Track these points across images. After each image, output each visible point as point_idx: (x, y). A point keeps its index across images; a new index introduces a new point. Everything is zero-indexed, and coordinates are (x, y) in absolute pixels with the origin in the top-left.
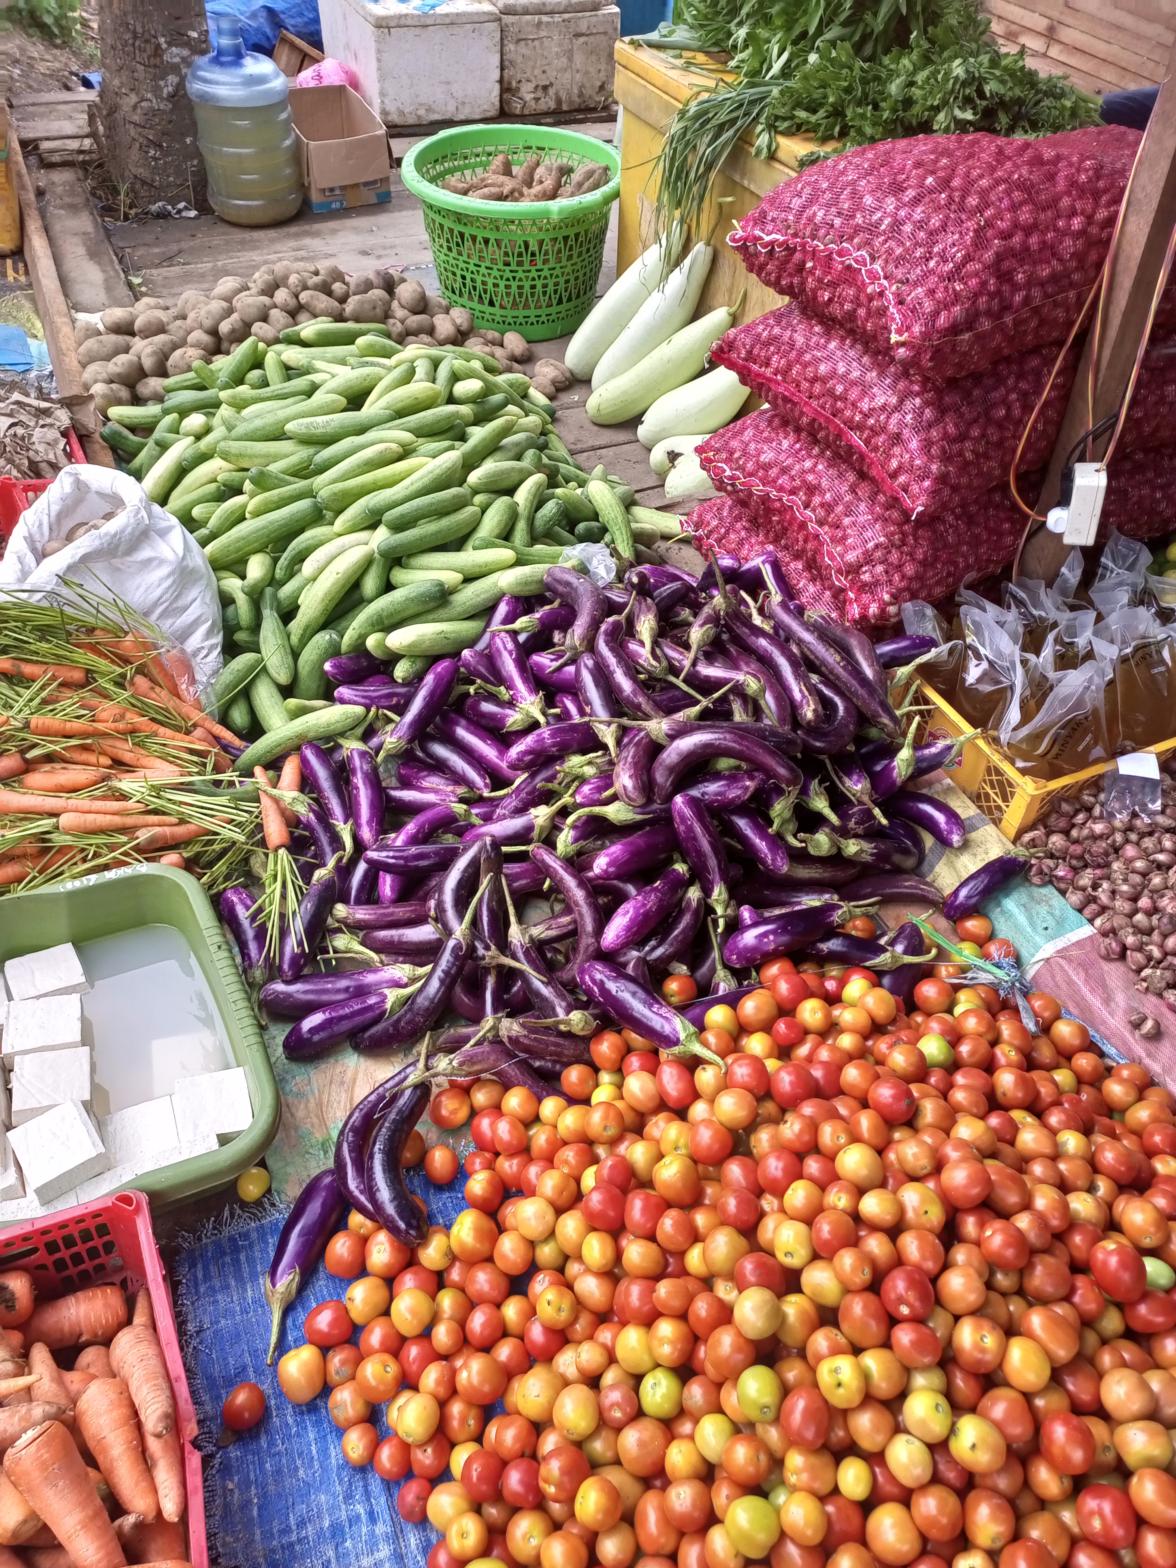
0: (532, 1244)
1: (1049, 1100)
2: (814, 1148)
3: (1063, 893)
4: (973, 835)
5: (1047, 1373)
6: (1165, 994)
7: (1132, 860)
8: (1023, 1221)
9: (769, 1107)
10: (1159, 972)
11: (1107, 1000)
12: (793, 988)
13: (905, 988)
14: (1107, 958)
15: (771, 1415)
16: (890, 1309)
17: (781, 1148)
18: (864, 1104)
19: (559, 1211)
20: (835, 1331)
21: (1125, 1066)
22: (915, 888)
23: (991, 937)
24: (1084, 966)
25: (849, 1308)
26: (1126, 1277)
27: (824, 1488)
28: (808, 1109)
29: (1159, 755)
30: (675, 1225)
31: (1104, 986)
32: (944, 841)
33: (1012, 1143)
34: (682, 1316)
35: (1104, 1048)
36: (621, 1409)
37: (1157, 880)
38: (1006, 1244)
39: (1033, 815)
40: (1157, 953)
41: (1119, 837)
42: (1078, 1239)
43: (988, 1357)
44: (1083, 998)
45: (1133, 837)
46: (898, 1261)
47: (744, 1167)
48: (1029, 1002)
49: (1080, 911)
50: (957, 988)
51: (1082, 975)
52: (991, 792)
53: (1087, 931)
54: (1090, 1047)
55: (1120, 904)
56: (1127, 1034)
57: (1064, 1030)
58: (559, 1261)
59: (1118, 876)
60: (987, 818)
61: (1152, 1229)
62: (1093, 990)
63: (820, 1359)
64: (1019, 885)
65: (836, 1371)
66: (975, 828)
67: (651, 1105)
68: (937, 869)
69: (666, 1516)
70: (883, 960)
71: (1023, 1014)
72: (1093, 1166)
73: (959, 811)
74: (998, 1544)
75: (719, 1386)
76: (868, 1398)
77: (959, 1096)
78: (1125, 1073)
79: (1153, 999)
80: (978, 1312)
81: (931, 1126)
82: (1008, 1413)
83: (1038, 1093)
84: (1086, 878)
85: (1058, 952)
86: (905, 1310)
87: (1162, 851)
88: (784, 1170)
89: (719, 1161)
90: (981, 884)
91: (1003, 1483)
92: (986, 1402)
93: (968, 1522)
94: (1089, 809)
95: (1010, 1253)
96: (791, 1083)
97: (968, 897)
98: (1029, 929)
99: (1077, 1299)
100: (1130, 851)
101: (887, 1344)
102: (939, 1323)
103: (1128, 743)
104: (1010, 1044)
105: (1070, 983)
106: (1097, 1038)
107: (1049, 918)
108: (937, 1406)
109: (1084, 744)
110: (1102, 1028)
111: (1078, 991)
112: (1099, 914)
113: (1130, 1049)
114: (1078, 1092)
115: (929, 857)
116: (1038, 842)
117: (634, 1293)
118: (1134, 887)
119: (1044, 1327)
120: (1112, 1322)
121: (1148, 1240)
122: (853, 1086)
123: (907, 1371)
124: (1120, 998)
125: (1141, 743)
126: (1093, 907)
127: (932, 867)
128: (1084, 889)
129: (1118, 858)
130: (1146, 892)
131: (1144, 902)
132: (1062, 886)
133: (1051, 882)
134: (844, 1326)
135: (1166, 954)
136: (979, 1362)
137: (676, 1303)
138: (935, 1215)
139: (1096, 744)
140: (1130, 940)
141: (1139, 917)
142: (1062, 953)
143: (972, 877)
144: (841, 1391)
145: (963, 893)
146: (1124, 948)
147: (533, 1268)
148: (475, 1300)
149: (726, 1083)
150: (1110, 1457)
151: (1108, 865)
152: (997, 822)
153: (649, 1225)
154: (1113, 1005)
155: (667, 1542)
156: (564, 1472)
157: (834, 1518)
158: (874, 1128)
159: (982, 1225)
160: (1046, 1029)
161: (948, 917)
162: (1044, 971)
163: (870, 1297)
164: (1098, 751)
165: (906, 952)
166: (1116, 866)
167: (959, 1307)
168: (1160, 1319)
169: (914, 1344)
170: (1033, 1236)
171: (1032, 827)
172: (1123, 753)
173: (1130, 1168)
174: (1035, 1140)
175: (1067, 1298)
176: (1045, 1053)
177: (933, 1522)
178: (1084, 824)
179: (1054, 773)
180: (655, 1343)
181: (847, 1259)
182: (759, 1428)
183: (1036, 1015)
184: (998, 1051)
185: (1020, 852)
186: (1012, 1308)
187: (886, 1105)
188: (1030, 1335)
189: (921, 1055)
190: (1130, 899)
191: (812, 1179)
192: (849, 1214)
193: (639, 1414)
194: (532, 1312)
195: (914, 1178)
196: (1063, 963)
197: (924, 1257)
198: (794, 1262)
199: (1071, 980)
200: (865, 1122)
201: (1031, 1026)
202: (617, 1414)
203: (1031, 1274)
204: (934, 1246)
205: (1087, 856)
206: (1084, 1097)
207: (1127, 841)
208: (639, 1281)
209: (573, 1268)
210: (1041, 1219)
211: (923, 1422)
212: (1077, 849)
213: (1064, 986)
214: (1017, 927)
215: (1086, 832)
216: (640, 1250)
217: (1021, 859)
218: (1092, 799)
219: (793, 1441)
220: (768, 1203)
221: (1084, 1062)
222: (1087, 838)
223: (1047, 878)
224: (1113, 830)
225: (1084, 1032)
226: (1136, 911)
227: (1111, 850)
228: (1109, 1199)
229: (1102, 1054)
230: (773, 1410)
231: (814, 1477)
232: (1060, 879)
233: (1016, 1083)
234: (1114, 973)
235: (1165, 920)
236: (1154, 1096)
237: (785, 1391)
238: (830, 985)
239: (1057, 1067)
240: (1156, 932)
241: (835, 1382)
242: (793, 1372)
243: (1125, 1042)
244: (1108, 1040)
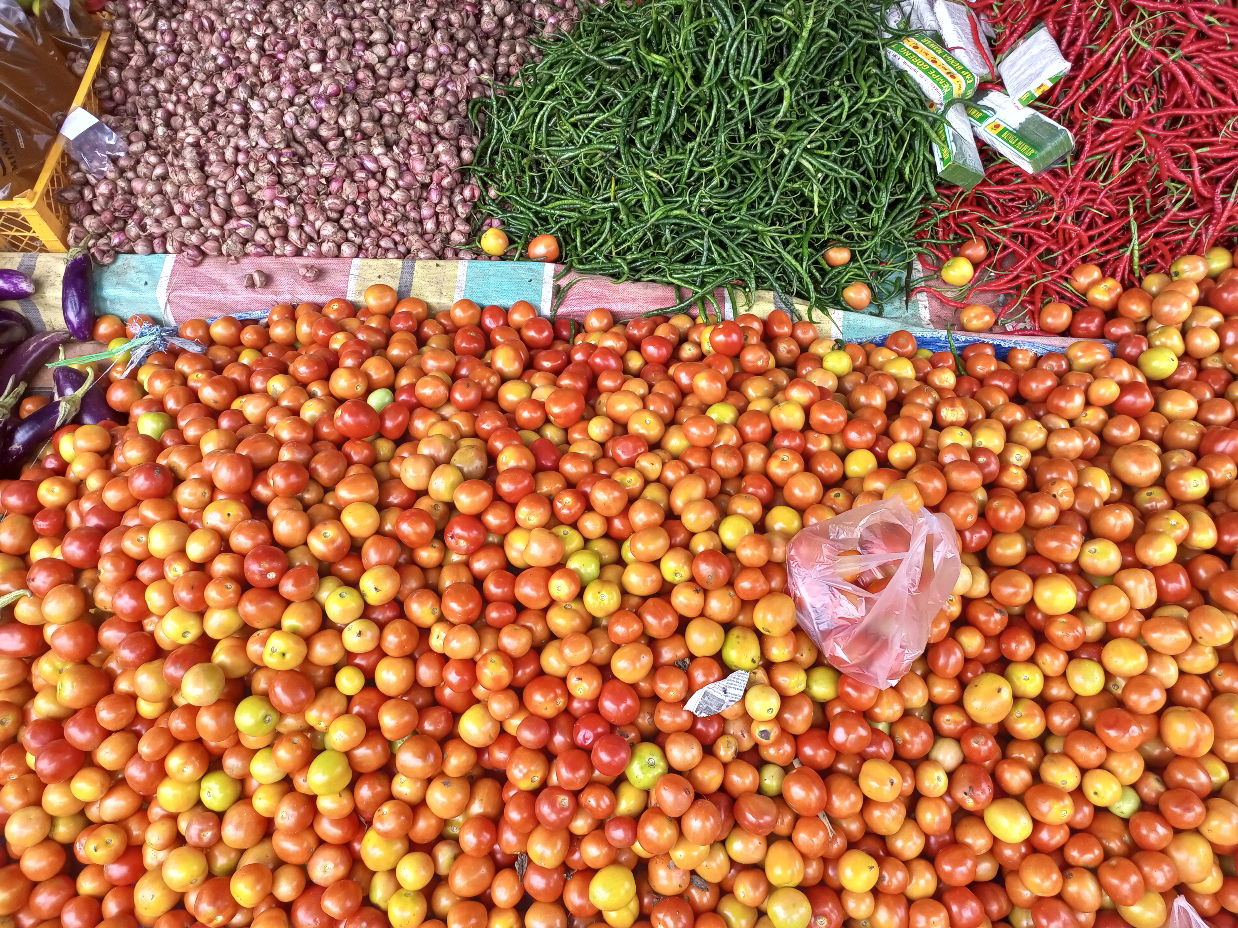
0: (48, 839)
1: (244, 378)
2: (135, 563)
3: (132, 252)
4: (37, 273)
5: (373, 511)
6: (247, 251)
7: (144, 189)
8: (285, 455)
9: (87, 576)
10: (229, 242)
11: (224, 288)
12: (20, 493)
13: (104, 411)
14: (197, 264)
15: (274, 717)
16: (265, 584)
17: (117, 587)
18: (136, 503)
19: (37, 803)
20: (256, 634)
21: (272, 314)
22: (40, 345)
23: (123, 323)
24: (191, 282)
25: (246, 615)
26: (362, 418)
27: (340, 706)
28: (107, 547)
29: (84, 107)
30: (111, 708)
31: (213, 282)
32: (22, 296)
33: (247, 422)
34: (175, 743)
35: (252, 317)
36: (206, 830)
37: (168, 188)
38: (286, 476)
39: (58, 223)
40: (216, 232)
41: (121, 183)
42: (325, 429)
43: (339, 540)
44: (212, 302)
45: (130, 175)
46: (242, 556)
47: (111, 626)
48: (182, 337)
49: (153, 252)
50: (133, 375)
51: (195, 288)
52: (13, 233)
53: (170, 260)
54: (243, 324)
55: (169, 223)
56: (254, 295)
57: (219, 331)
58: (81, 821)
59: (147, 208)
60: (33, 253)
61: (355, 380)
62: (210, 291)
63: (261, 657)
64: (101, 275)
65: (273, 651)
66: (33, 267)
67: (19, 671)
68: (45, 319)
69: (294, 834)
70: (64, 410)
71: (186, 347)
72: (302, 385)
73: (8, 267)
74: (437, 611)
75: (238, 743)
76: (308, 639)
77: (191, 433)
78: (275, 318)
79: (245, 261)
80: (311, 527)
81: (188, 467)
82: (380, 552)
83: (234, 381)
84: (133, 230)
85: (168, 289)
86: (272, 576)
87: (154, 167)
88: (132, 596)
89: (95, 644)
90: (74, 298)
91: (413, 584)
92: (365, 561)
93: (416, 622)
94: (87, 183)
95: (293, 479)
96: (79, 548)
97: (78, 314)
98: (138, 295)
99: (356, 458)
100: (137, 185)
101: (287, 603)
102: (299, 558)
103: (55, 115)
104: (194, 372)
105: (196, 300)
106: (244, 316)
107: (141, 275)
108: (341, 595)
109: (21, 140)
110: (240, 307)
111: (205, 302)
112: (164, 243)
113: (265, 303)
114: (265, 355)
115: (30, 316)
116: (81, 235)
117: (135, 772)
118: (162, 205)
119: (350, 492)
120: (384, 447)
121: (359, 389)
122: (120, 502)
123: (313, 600)
124: (229, 279)
125: (65, 108)
126: (156, 241)
127: (40, 321)
128: (139, 237)
129: (136, 197)
130: (172, 201)
131: (178, 209)
132: (127, 248)
133: (117, 253)
134: (257, 625)
135: (221, 227)
136: (338, 549)
137: (161, 742)
138: (235, 510)
139: (30, 133)
140: (194, 239)
141: (185, 220)
142: (172, 288)
143: (64, 300)
144: (288, 656)
145: (72, 315)
146: (198, 248)
147: (68, 849)
148: (56, 915)
149: (39, 597)
150: (441, 508)
151: (136, 208)
152: (44, 249)
153: (97, 731)
154: (228, 287)
155: (310, 841)
156: (213, 902)
157: (363, 711)
158: (157, 509)
159: (266, 484)
160: (210, 342)
161: (84, 340)
162: (175, 310)
163: (249, 594)
164: (40, 139)
165: (75, 389)
166: (141, 203)
167: (298, 537)
168: (400, 418)
169: (296, 584)
170: (300, 456)
171: (68, 228)
172: (60, 125)
173: (318, 363)
174: (256, 407)
175: (350, 463)
176: (220, 355)
177: (401, 645)
178: (95, 196)
179: (32, 178)
180: (179, 776)
181: (212, 593)
182: (281, 729)
183: (192, 339)
184: (192, 383)
185: (75, 252)
186: (331, 503)
187: (149, 489)
188: (348, 503)
189: (146, 438)
190: (169, 216)
191: (153, 580)
192: (191, 570)
193: (220, 817)
194: (100, 869)
195: (203, 508)
196: (177, 293)
197: (253, 538)
198: (193, 633)
199: (193, 298)
200: (148, 511)
201: (195, 349)
202: (208, 835)
203: (319, 475)
204: (250, 526)
205: (117, 214)
206: (271, 354)
207: (129, 181)
208: (130, 764)
209: (93, 813)
210: (296, 443)
211: (344, 612)
212: (107, 216)
213: (194, 306)
214: (130, 302)
215: (101, 200)
216: (107, 750)
217: (80, 256)
218: (79, 174)
219: (300, 710)
220: (149, 625)
221: (248, 336)
222: (106, 204)
223: (112, 252)
224: (114, 182)
225: (230, 320)
226: (179, 220)
227: (128, 197)
228: (326, 392)
229: (256, 321)
230: (271, 713)
231: (331, 709)
232: (120, 244)
233: (214, 389)
234: (210, 268)
235: (197, 207)
236: (301, 312)
237: (266, 696)
238: (51, 464)
239: (238, 355)
240: (202, 220)
241: (280, 656)
242: (261, 683)
243: (259, 302)
244: (250, 310)
